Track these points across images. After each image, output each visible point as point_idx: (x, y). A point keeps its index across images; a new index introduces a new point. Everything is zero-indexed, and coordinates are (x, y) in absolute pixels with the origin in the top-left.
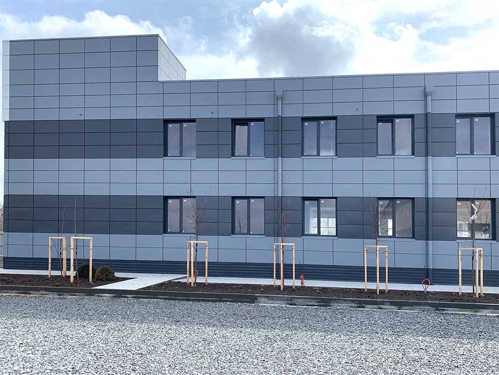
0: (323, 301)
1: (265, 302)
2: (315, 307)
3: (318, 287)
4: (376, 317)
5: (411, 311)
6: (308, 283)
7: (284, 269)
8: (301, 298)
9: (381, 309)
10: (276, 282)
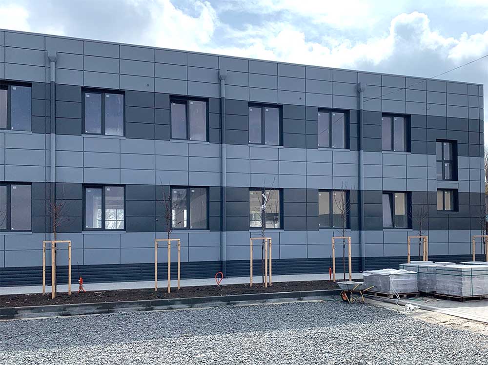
0: (104, 306)
1: (29, 316)
2: (95, 315)
3: (100, 291)
4: (165, 318)
5: (202, 308)
6: (88, 287)
7: (57, 272)
8: (77, 306)
9: (172, 309)
10: (46, 289)
